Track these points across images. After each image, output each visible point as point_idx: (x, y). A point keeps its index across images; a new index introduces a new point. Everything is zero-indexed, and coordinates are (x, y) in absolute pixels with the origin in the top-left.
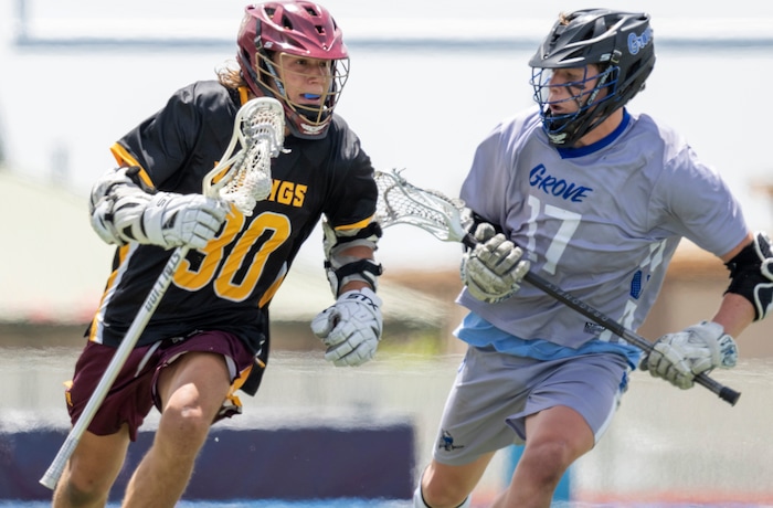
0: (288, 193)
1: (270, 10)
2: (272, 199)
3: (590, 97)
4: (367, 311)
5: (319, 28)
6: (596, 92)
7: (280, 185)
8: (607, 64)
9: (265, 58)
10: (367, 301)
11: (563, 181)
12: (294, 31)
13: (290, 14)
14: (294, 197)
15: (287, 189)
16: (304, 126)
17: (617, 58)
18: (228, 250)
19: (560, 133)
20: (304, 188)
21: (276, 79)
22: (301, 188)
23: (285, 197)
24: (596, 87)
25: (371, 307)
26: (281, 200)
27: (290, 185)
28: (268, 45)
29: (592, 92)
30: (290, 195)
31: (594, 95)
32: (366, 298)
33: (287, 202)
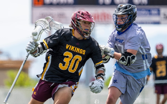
2: (78, 52)
3: (126, 21)
4: (100, 83)
5: (89, 16)
6: (128, 20)
7: (80, 50)
8: (130, 14)
10: (101, 81)
11: (119, 39)
12: (84, 16)
14: (83, 52)
15: (81, 51)
16: (85, 35)
17: (132, 13)
18: (70, 62)
19: (120, 28)
20: (85, 51)
21: (80, 25)
22: (84, 51)
23: (81, 52)
24: (127, 19)
25: (101, 82)
26: (80, 53)
27: (82, 50)
28: (79, 19)
29: (127, 20)
30: (82, 52)
31: (127, 21)
32: (100, 80)
33: (81, 53)
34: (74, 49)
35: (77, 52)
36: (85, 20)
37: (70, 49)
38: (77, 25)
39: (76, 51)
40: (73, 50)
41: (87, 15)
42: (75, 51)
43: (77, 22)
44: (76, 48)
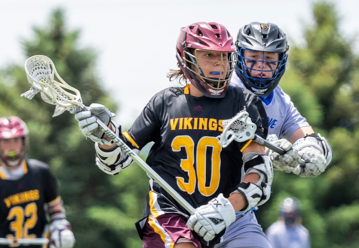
0: (214, 125)
1: (191, 28)
2: (205, 128)
9: (188, 53)
13: (202, 28)
14: (218, 126)
15: (213, 122)
26: (211, 128)
30: (216, 125)
34: (192, 123)
35: (200, 128)
36: (207, 48)
37: (181, 128)
38: (189, 65)
39: (198, 127)
40: (190, 128)
41: (211, 33)
42: (195, 128)
43: (188, 57)
44: (196, 119)
